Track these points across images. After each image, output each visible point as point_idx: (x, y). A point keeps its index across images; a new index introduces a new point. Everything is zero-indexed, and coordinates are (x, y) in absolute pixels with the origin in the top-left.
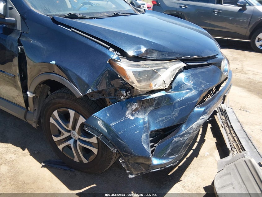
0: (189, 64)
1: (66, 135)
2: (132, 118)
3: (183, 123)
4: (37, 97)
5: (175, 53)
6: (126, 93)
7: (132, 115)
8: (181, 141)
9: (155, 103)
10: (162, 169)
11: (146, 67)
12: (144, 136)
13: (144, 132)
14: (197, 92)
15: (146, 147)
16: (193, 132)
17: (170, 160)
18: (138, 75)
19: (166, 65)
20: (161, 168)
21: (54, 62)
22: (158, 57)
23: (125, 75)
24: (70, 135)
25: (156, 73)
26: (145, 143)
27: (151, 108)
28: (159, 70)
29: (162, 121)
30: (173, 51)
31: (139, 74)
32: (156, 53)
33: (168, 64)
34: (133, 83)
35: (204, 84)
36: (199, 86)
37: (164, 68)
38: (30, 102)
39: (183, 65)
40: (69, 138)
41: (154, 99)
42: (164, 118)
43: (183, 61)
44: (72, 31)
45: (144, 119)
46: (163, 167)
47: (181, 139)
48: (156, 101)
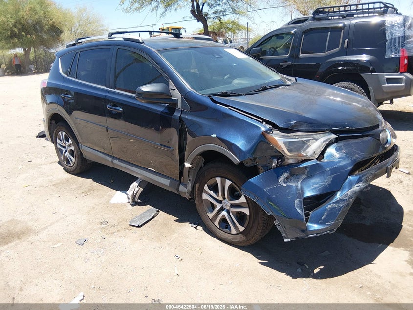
0: (340, 135)
1: (219, 206)
2: (285, 185)
3: (338, 191)
4: (193, 168)
5: (325, 125)
6: (277, 161)
7: (285, 183)
8: (336, 207)
9: (307, 171)
10: (319, 235)
11: (295, 138)
12: (297, 201)
13: (297, 198)
14: (350, 161)
15: (299, 211)
16: (349, 199)
17: (326, 227)
18: (289, 145)
19: (316, 136)
20: (317, 234)
21: (214, 135)
22: (307, 129)
23: (277, 145)
24: (222, 207)
25: (306, 143)
26: (298, 207)
27: (304, 176)
28: (308, 141)
29: (315, 188)
30: (323, 123)
31: (289, 143)
32: (305, 125)
33: (318, 135)
34: (283, 151)
35: (358, 154)
36: (353, 155)
37: (314, 139)
38: (186, 173)
39: (334, 136)
40: (222, 209)
41: (306, 168)
42: (317, 185)
43: (334, 132)
44: (229, 109)
45: (297, 186)
46: (319, 233)
47: (336, 205)
48: (308, 170)
